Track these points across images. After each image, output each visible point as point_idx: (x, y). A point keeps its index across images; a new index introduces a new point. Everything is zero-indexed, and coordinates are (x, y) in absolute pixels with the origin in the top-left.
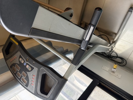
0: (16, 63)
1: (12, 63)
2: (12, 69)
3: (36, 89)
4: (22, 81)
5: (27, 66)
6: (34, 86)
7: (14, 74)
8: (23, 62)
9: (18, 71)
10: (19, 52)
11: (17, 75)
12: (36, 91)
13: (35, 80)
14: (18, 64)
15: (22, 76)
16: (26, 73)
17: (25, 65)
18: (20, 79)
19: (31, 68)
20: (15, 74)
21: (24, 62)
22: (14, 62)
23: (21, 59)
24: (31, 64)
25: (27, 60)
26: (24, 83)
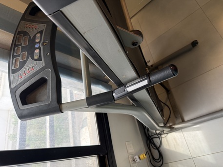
0: (29, 35)
1: (25, 30)
2: (18, 36)
3: (19, 86)
4: (14, 61)
5: (37, 51)
6: (20, 80)
7: (15, 44)
8: (37, 41)
9: (23, 45)
10: (46, 25)
11: (16, 48)
12: (17, 87)
13: (28, 74)
14: (30, 37)
15: (19, 56)
16: (28, 58)
17: (36, 46)
18: (14, 57)
19: (38, 57)
20: (16, 46)
21: (39, 42)
22: (28, 31)
23: (38, 35)
24: (43, 52)
25: (45, 44)
26: (13, 66)
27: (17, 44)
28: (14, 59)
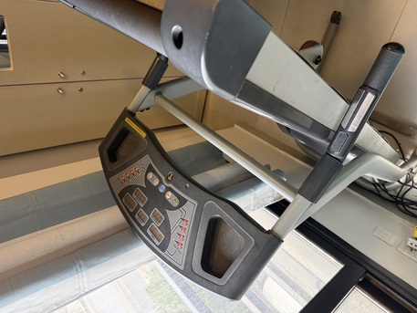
0: (138, 186)
1: (126, 184)
2: (123, 200)
3: (189, 259)
4: (150, 234)
5: (169, 195)
6: (184, 250)
7: (130, 214)
8: (156, 183)
9: (142, 205)
10: (147, 156)
11: (136, 216)
12: (189, 263)
13: (187, 234)
14: (141, 188)
15: (150, 221)
16: (165, 214)
17: (161, 191)
18: (144, 229)
19: (178, 201)
20: (133, 215)
21: (161, 182)
22: (131, 182)
23: (150, 175)
24: (179, 189)
25: (169, 178)
26: (156, 241)
27: (132, 210)
28: (148, 231)
